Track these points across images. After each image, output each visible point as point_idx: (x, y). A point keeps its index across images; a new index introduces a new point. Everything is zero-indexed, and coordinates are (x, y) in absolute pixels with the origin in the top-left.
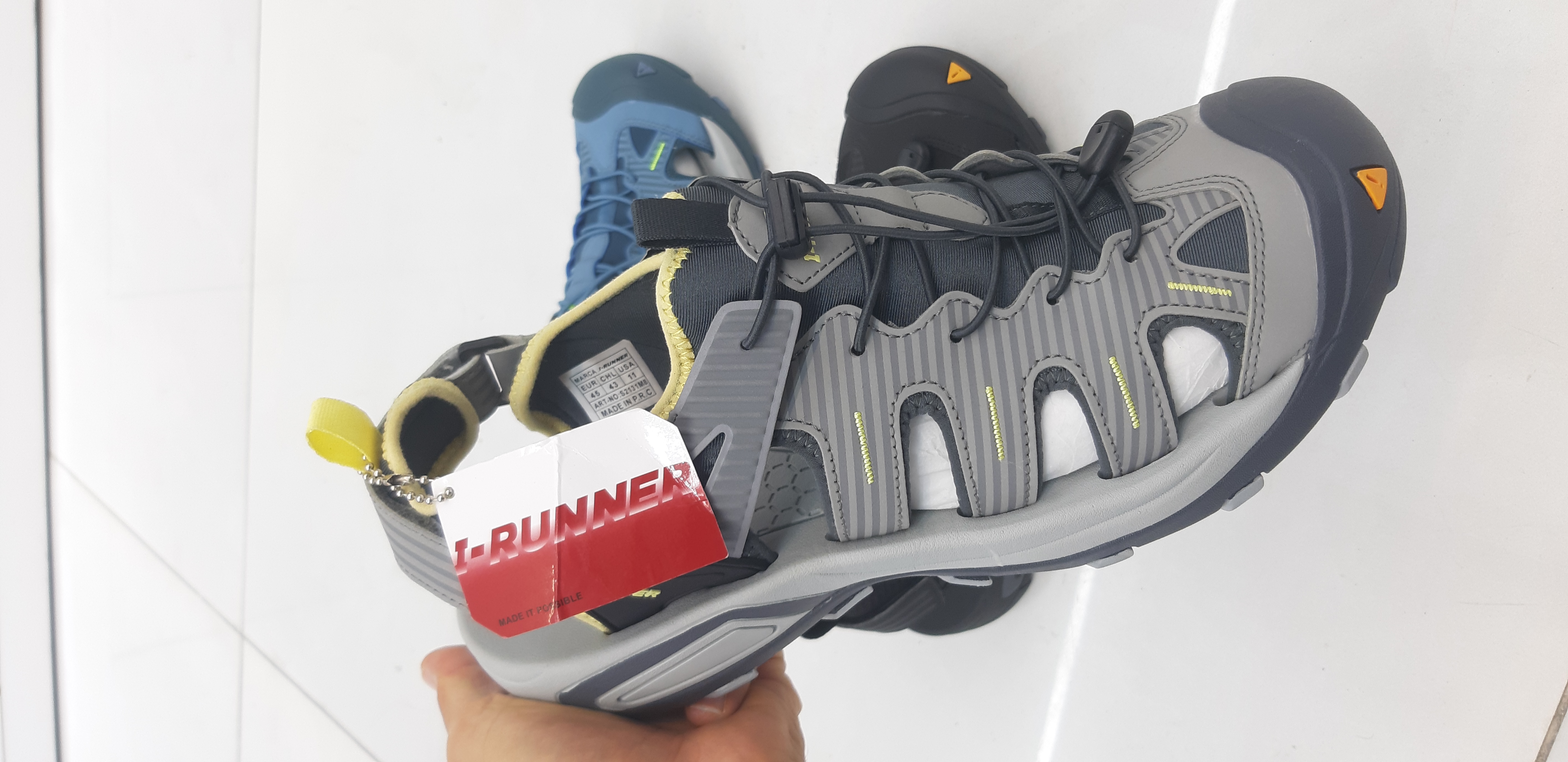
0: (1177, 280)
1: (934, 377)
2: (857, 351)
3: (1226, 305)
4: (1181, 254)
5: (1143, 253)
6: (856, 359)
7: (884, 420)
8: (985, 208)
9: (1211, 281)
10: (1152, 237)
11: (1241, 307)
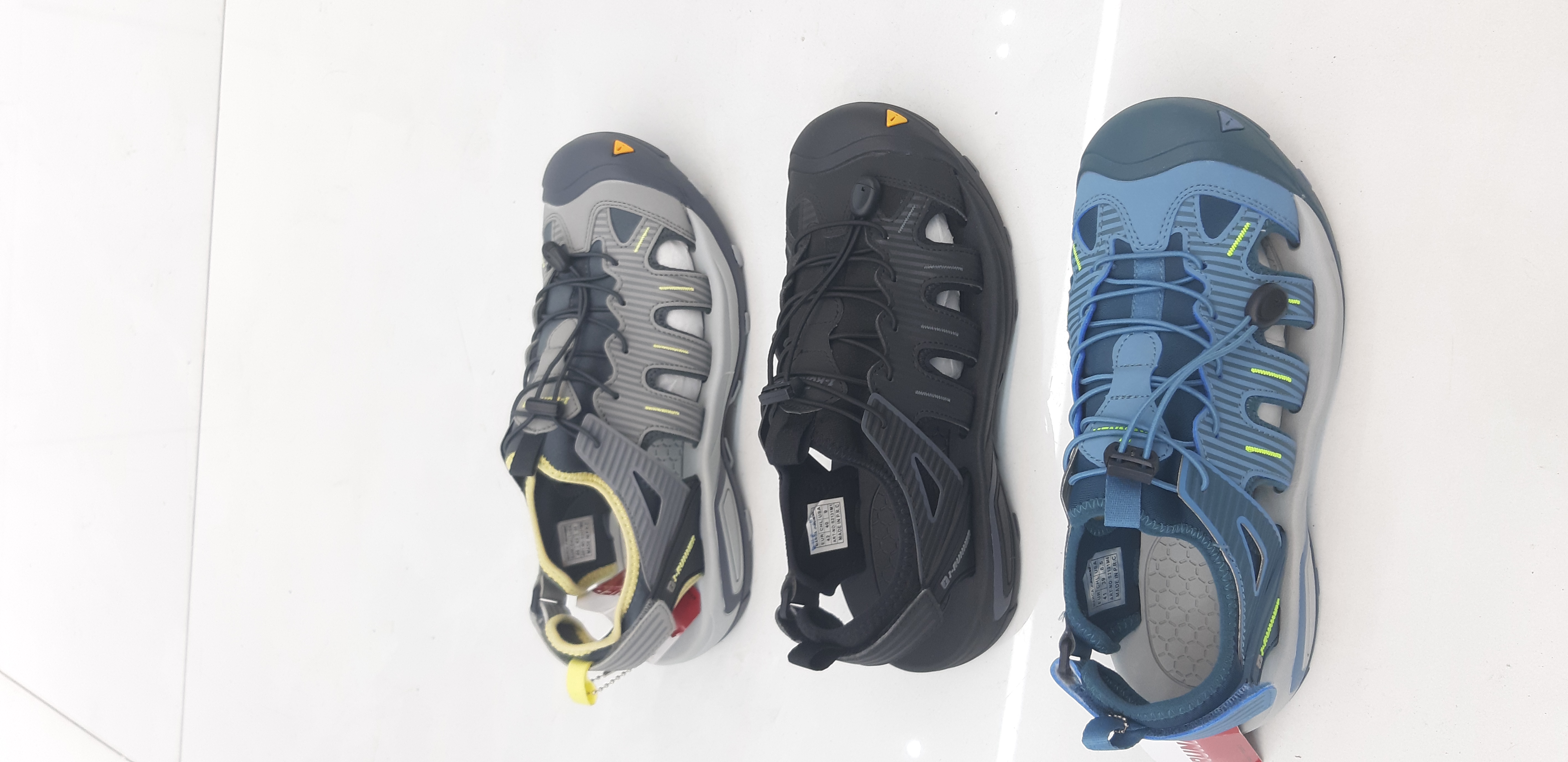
0: (634, 247)
1: (640, 367)
2: (616, 396)
3: (653, 231)
4: (622, 241)
5: (616, 257)
6: (620, 399)
7: (653, 397)
8: (567, 318)
9: (639, 233)
10: (610, 250)
11: (656, 225)
